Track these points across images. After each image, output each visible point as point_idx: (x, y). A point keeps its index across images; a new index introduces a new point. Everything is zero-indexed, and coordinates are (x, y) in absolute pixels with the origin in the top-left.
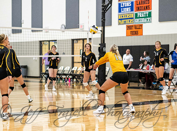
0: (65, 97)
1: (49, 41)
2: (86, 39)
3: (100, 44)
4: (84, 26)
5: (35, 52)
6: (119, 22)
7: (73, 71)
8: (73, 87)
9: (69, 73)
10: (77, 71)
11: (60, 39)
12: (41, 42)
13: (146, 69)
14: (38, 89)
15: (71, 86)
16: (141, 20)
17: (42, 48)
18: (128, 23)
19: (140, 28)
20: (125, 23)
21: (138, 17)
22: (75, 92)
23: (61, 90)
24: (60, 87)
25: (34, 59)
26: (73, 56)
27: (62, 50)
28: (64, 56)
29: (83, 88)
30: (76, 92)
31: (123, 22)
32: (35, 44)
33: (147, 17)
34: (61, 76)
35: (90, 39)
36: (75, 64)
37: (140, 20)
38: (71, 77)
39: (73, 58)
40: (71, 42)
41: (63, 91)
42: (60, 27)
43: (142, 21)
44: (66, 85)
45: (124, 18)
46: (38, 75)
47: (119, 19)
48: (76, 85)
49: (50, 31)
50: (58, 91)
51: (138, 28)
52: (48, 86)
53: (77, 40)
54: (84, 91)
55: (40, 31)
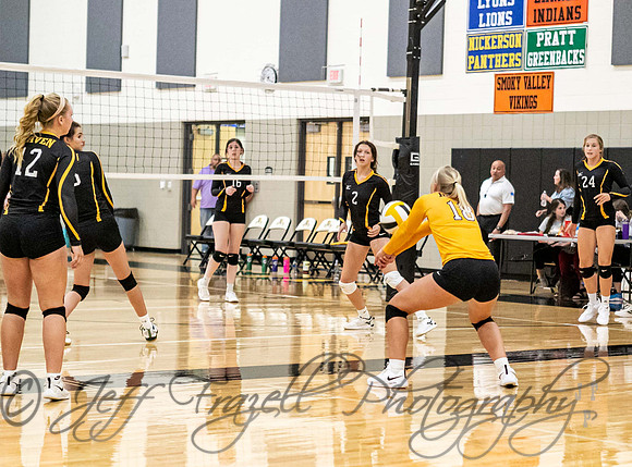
0: (268, 324)
1: (218, 124)
2: (350, 119)
3: (398, 140)
4: (342, 71)
5: (165, 162)
6: (471, 63)
7: (300, 234)
8: (299, 291)
9: (287, 239)
10: (314, 233)
11: (256, 117)
12: (188, 125)
13: (561, 234)
14: (175, 293)
15: (292, 287)
16: (549, 56)
17: (191, 149)
18: (503, 66)
19: (545, 84)
20: (491, 66)
21: (539, 45)
22: (303, 310)
23: (256, 298)
24: (251, 289)
25: (162, 185)
26: (301, 178)
27: (264, 156)
28: (269, 177)
29: (333, 295)
30: (307, 307)
31: (484, 62)
32: (166, 134)
33: (572, 48)
34: (258, 251)
35: (365, 120)
36: (308, 209)
37: (546, 58)
38: (291, 253)
39: (301, 185)
40: (295, 129)
41: (264, 303)
42: (260, 73)
43: (552, 62)
44: (275, 282)
45: (487, 47)
46: (176, 245)
47: (470, 53)
48: (310, 283)
49: (221, 88)
50: (244, 303)
51: (535, 85)
52: (211, 284)
53: (319, 121)
54: (338, 306)
55: (186, 86)
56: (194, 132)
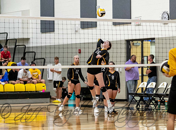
1: (142, 40)
25: (117, 70)
42: (161, 16)
46: (124, 97)
49: (144, 24)
55: (127, 23)
56: (131, 45)
